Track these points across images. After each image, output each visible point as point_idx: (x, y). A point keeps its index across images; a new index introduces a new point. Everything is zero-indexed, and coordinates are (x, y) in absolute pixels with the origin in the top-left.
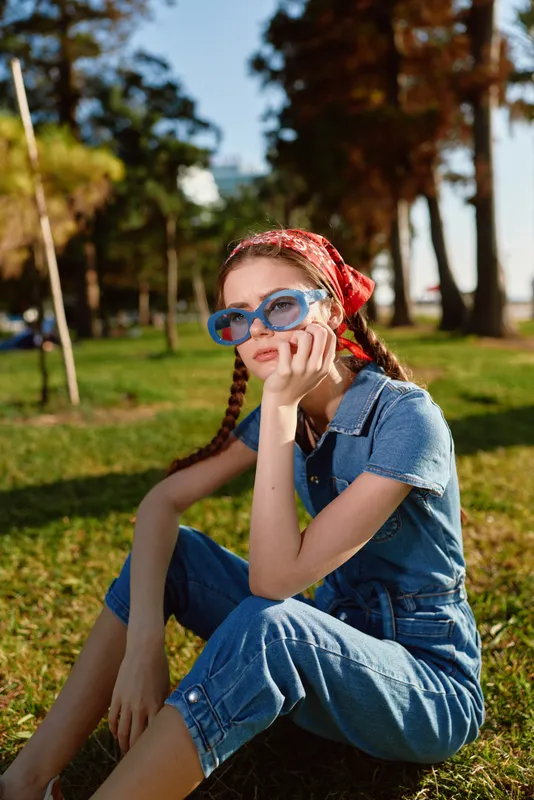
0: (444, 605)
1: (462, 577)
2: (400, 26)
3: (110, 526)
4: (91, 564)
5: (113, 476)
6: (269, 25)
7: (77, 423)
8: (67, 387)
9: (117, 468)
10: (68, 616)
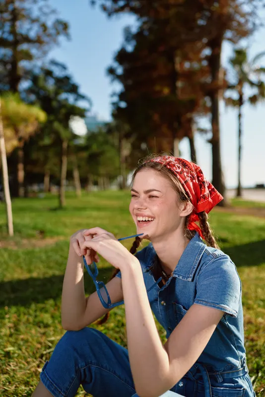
0: (237, 378)
1: (244, 359)
2: (178, 60)
3: (31, 312)
4: (22, 336)
5: (32, 279)
6: (117, 54)
7: (13, 247)
8: (7, 226)
9: (35, 275)
10: (7, 373)
